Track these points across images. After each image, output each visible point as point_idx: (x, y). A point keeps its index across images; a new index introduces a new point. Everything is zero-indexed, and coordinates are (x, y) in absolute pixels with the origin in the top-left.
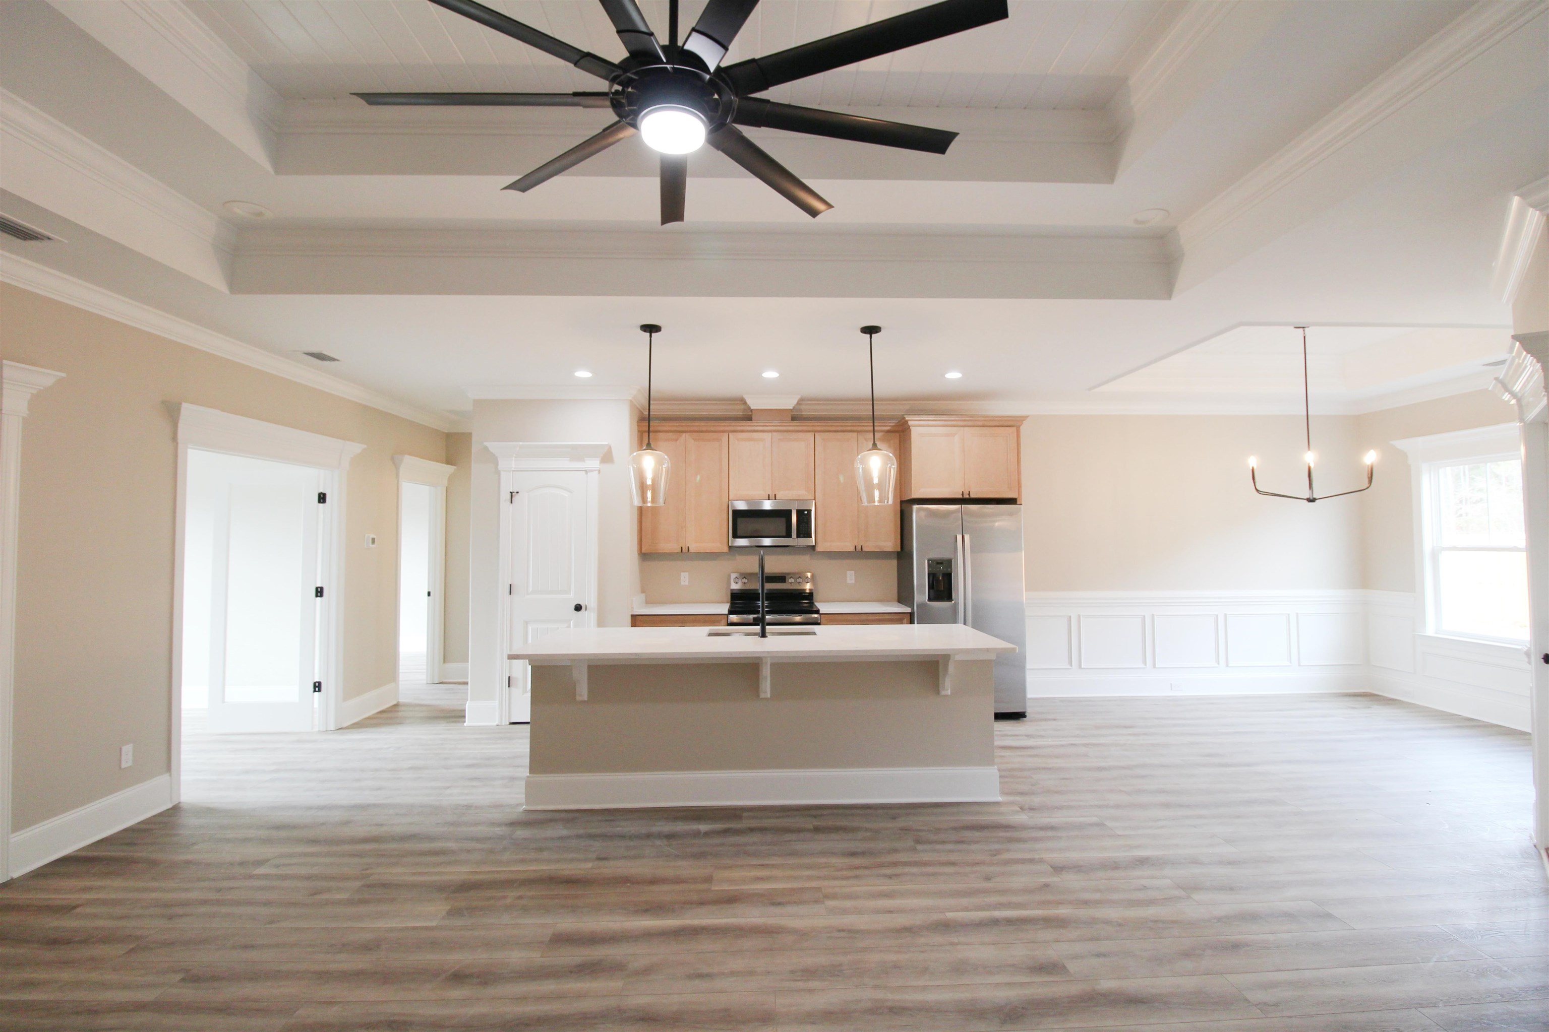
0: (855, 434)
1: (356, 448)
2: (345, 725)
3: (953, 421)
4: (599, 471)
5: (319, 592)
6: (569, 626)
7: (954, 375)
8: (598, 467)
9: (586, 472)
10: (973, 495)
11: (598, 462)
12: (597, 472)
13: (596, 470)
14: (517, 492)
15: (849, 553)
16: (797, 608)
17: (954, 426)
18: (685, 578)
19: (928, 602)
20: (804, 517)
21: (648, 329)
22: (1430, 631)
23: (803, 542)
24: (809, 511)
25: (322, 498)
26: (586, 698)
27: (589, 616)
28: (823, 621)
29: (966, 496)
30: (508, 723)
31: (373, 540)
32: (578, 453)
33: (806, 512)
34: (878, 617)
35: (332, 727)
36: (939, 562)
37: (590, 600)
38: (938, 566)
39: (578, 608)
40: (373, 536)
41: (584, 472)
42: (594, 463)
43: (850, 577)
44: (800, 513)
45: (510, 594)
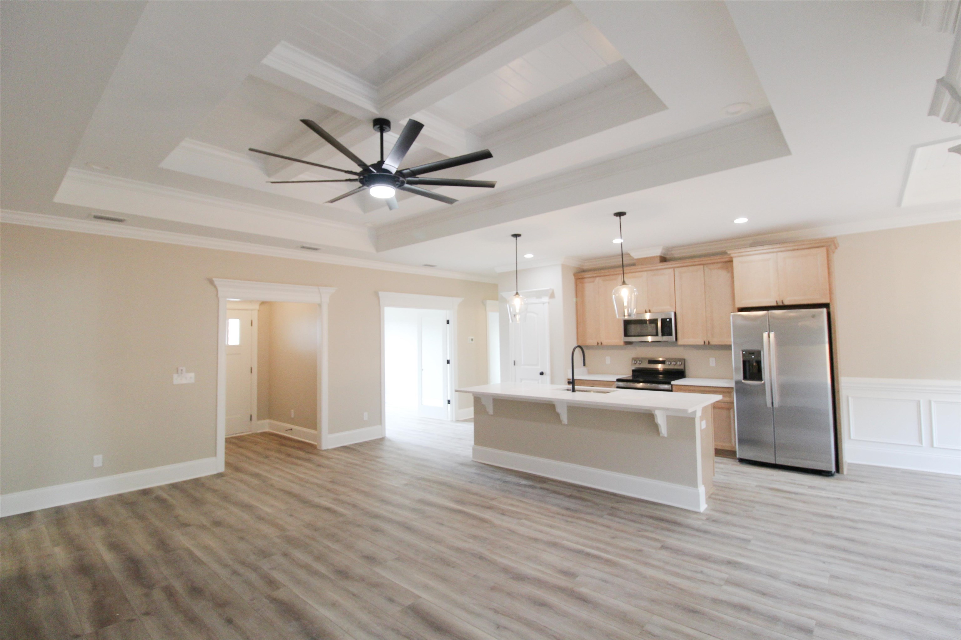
0: (702, 267)
1: (460, 300)
2: (460, 419)
3: (767, 249)
4: (549, 303)
5: (448, 362)
6: (539, 383)
7: (741, 221)
8: (550, 300)
9: (543, 303)
10: (787, 303)
11: (548, 298)
12: (547, 303)
15: (702, 345)
16: (656, 380)
17: (768, 253)
18: (608, 360)
19: (743, 381)
20: (666, 323)
21: (515, 236)
23: (665, 338)
24: (670, 319)
25: (448, 322)
26: (492, 414)
27: (547, 377)
28: (674, 389)
29: (780, 304)
31: (472, 340)
32: (539, 294)
33: (668, 320)
34: (712, 389)
35: (454, 420)
36: (751, 353)
37: (547, 371)
38: (750, 355)
39: (542, 374)
40: (472, 337)
41: (541, 304)
42: (546, 299)
43: (712, 362)
44: (663, 321)
45: (514, 365)
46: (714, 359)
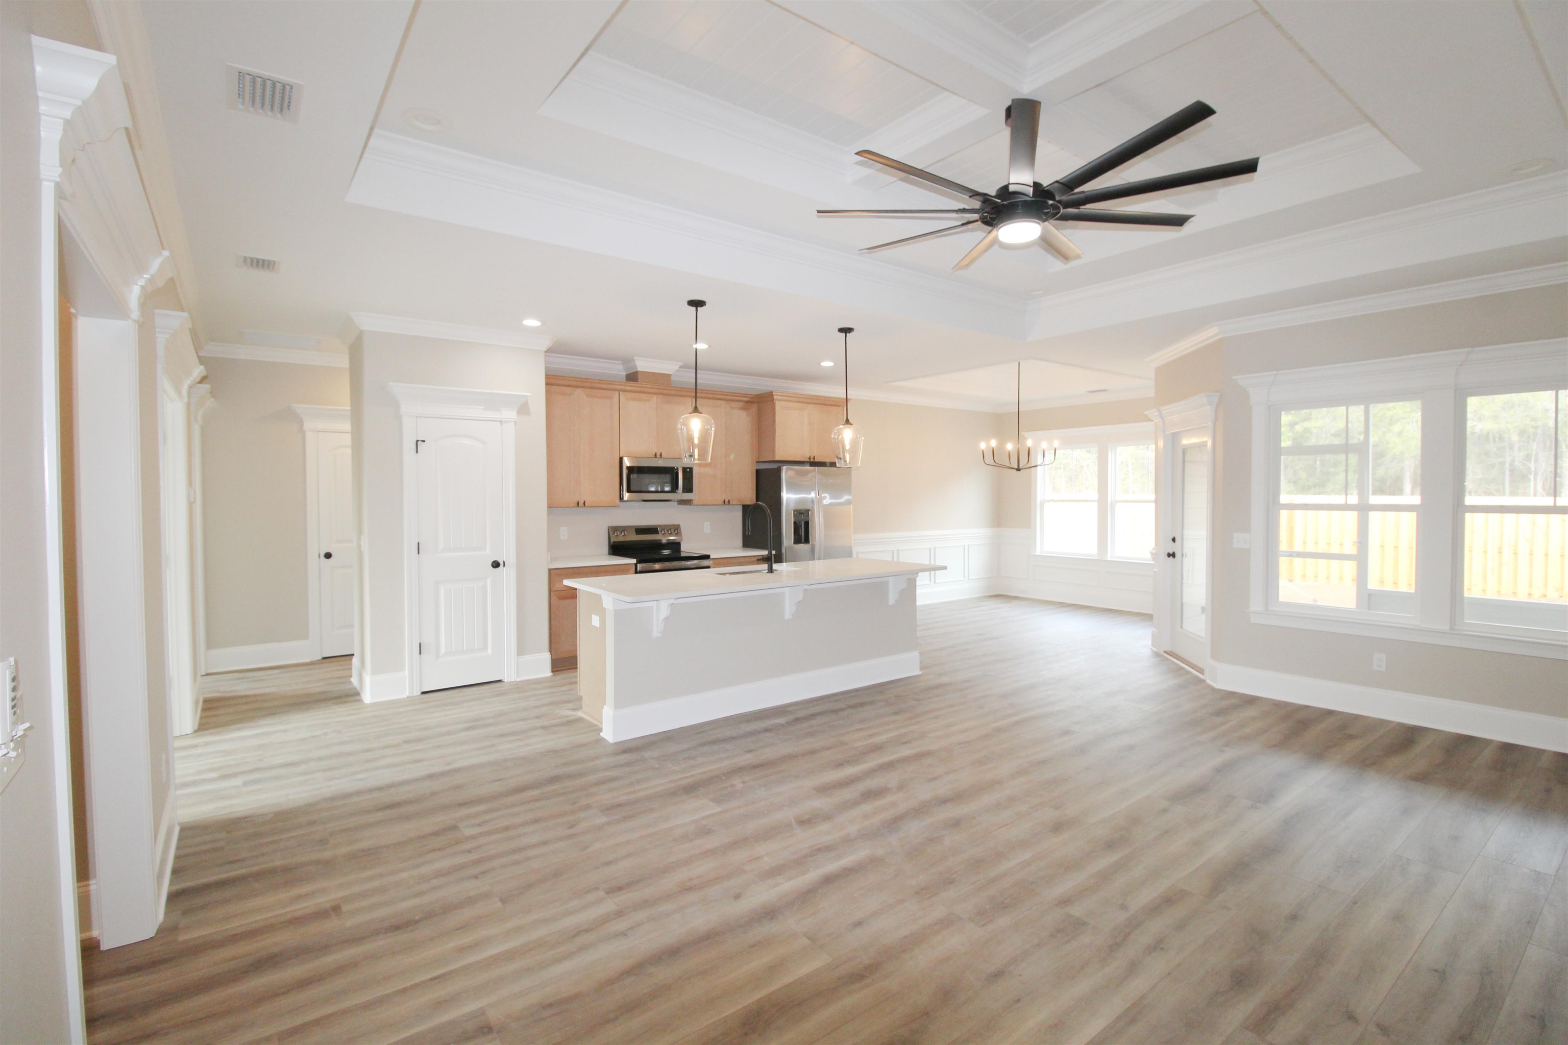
3: (803, 398)
4: (516, 422)
6: (485, 586)
7: (827, 364)
8: (516, 418)
9: (501, 422)
10: (816, 459)
11: (515, 413)
12: (514, 423)
13: (512, 421)
14: (424, 441)
17: (804, 402)
18: (564, 533)
19: (794, 545)
20: (688, 473)
21: (695, 304)
22: (1038, 553)
23: (687, 496)
24: (691, 469)
26: (659, 634)
27: (508, 573)
29: (812, 460)
30: (419, 693)
32: (496, 402)
33: (688, 470)
36: (801, 513)
37: (508, 555)
39: (496, 565)
41: (499, 422)
42: (511, 414)
43: (707, 527)
44: (684, 469)
45: (418, 553)
46: (709, 523)
